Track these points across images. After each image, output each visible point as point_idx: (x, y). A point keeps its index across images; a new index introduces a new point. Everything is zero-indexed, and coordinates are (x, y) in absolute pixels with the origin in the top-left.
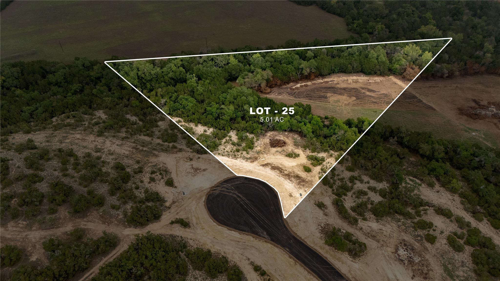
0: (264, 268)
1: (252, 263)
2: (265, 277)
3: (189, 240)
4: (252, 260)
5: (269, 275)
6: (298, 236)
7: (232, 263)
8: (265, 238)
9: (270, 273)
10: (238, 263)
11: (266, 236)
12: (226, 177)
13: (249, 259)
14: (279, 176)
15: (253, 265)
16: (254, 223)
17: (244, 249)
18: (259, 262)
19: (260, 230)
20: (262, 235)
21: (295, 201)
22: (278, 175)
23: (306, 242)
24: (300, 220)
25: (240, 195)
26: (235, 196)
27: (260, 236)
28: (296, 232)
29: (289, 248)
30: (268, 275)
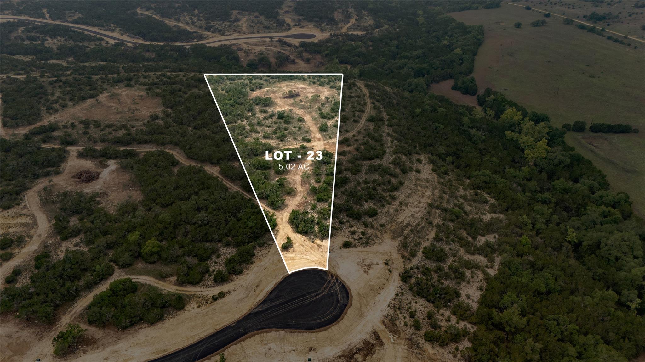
0: (220, 301)
1: (229, 292)
2: (211, 300)
3: (268, 250)
4: (233, 292)
5: (212, 304)
6: (247, 339)
7: (235, 278)
8: (255, 309)
9: (213, 305)
10: (233, 283)
11: (256, 310)
12: (351, 288)
13: (234, 290)
14: (349, 345)
15: (227, 293)
16: (278, 302)
17: (247, 288)
18: (227, 298)
19: (265, 306)
20: (260, 307)
21: (301, 351)
22: (353, 345)
23: (236, 344)
24: (270, 349)
25: (320, 296)
26: (320, 292)
27: (259, 305)
28: (252, 338)
29: (234, 326)
30: (212, 302)
